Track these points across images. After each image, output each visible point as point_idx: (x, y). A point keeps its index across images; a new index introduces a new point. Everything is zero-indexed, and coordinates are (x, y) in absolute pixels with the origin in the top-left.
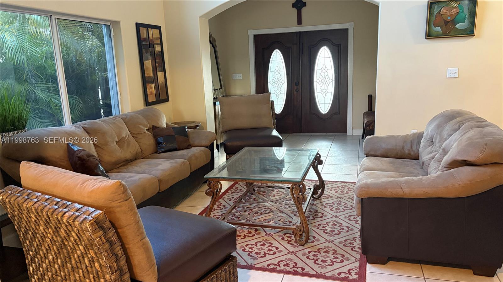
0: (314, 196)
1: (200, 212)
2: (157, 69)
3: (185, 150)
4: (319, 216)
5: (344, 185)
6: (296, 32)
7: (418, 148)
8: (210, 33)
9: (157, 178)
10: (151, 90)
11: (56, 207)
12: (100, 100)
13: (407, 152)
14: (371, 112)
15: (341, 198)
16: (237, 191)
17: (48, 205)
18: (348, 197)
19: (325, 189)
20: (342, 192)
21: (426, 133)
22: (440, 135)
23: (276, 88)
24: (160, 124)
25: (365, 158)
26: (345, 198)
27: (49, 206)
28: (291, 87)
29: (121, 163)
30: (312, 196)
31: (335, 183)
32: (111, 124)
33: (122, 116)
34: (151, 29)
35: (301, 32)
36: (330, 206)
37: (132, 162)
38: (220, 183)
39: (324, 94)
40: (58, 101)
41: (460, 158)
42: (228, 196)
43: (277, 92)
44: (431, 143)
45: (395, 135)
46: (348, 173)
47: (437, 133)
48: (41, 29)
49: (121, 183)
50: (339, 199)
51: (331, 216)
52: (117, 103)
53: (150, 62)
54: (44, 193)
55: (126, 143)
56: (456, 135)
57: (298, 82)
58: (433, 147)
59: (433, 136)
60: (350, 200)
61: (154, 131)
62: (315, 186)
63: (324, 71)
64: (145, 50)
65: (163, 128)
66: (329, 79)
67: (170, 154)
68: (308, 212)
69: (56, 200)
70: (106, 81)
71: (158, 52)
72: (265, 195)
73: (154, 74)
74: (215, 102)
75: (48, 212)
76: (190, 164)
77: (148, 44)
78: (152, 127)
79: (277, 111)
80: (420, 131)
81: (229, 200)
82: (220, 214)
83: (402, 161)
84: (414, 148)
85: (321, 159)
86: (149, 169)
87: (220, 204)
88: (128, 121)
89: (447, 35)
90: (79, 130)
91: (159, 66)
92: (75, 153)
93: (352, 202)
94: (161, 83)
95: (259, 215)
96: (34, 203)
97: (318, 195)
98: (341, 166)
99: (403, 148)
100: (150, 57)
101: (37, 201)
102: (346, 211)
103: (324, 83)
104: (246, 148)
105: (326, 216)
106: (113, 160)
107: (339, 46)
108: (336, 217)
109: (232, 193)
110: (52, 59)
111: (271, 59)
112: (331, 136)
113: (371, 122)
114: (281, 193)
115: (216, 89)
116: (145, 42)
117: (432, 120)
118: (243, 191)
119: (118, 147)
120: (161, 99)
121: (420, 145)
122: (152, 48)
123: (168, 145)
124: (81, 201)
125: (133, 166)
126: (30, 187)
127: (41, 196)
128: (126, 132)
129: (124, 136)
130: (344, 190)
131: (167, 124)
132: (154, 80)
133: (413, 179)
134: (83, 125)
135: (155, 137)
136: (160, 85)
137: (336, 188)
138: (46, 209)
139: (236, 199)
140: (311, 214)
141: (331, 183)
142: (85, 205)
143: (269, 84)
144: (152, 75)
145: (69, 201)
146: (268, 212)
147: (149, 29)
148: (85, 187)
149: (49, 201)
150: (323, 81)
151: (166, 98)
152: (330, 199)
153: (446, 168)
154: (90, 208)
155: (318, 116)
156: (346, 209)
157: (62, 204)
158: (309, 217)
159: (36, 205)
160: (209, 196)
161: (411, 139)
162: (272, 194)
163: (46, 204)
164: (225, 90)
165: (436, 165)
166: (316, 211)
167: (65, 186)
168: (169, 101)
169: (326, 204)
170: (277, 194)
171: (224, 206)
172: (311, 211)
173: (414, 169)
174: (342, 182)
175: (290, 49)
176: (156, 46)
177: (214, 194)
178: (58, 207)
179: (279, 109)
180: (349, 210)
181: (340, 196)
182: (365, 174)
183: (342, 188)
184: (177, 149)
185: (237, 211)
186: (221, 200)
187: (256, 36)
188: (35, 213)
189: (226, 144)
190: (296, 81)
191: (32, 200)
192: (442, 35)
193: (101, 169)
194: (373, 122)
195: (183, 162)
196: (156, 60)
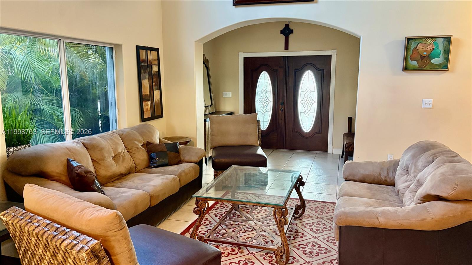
0: (295, 216)
1: (187, 227)
2: (154, 87)
3: (176, 166)
4: (299, 237)
5: (323, 205)
6: (283, 56)
7: (394, 175)
8: (203, 55)
9: (149, 194)
10: (147, 107)
11: (56, 233)
12: (99, 111)
13: (383, 178)
14: (350, 134)
15: (320, 218)
16: (222, 206)
17: (48, 230)
18: (327, 218)
19: (306, 209)
20: (322, 212)
21: (401, 162)
22: (415, 165)
23: (263, 106)
24: (154, 139)
25: (344, 182)
26: (325, 219)
27: (49, 232)
28: (276, 106)
29: (115, 177)
30: (293, 216)
31: (315, 203)
32: (108, 140)
33: (119, 132)
34: (150, 51)
35: (287, 57)
36: (309, 226)
37: (126, 176)
38: (207, 202)
39: (307, 114)
40: (60, 113)
41: (433, 193)
42: (214, 211)
43: (264, 110)
44: (406, 172)
45: (373, 161)
46: (328, 193)
47: (412, 163)
48: (49, 49)
49: (117, 214)
50: (318, 220)
51: (311, 237)
52: (115, 119)
53: (147, 81)
54: (45, 218)
55: (122, 158)
56: (430, 168)
57: (283, 102)
58: (408, 176)
59: (408, 166)
60: (329, 221)
61: (149, 147)
62: (296, 206)
63: (308, 93)
64: (143, 70)
65: (156, 144)
66: (312, 100)
67: (162, 169)
68: (290, 231)
69: (56, 226)
70: (106, 95)
71: (155, 72)
72: (249, 212)
73: (150, 92)
74: (205, 118)
75: (47, 237)
76: (179, 180)
77: (147, 65)
78: (146, 142)
79: (263, 128)
80: (396, 158)
81: (215, 216)
82: (206, 230)
83: (378, 187)
84: (391, 175)
85: (302, 181)
86: (141, 184)
87: (206, 219)
88: (125, 137)
89: (423, 68)
90: (79, 145)
91: (156, 85)
92: (74, 170)
93: (331, 222)
94: (156, 100)
95: (243, 233)
96: (36, 228)
97: (299, 214)
98: (321, 185)
99: (380, 174)
100: (147, 76)
101: (39, 226)
102: (325, 233)
103: (307, 104)
104: (233, 167)
105: (306, 236)
106: (109, 174)
107: (322, 70)
108: (315, 237)
109: (218, 208)
110: (57, 74)
111: (259, 80)
112: (312, 154)
113: (350, 144)
114: (264, 210)
115: (207, 106)
116: (144, 63)
117: (407, 149)
118: (228, 207)
119: (114, 162)
120: (156, 115)
121: (396, 172)
122: (150, 68)
123: (160, 160)
124: (79, 228)
125: (126, 180)
126: (32, 210)
127: (42, 220)
128: (121, 148)
129: (120, 151)
130: (324, 210)
131: (160, 140)
132: (151, 97)
133: (389, 211)
134: (82, 141)
135: (149, 152)
136: (155, 102)
137: (316, 208)
138: (46, 235)
139: (221, 215)
140: (292, 234)
141: (311, 202)
142: (83, 233)
143: (256, 102)
144: (148, 93)
145: (68, 227)
146: (252, 229)
147: (148, 51)
148: (83, 215)
149: (49, 227)
150: (306, 102)
151: (161, 114)
152: (310, 219)
153: (420, 200)
154: (87, 237)
155: (301, 134)
156: (325, 230)
157: (61, 231)
158: (290, 237)
159: (37, 230)
160: (196, 214)
161: (388, 166)
162: (256, 212)
163: (47, 229)
164: (215, 107)
165: (411, 195)
166: (296, 231)
167: (65, 212)
168: (163, 117)
169: (306, 224)
170: (260, 212)
171: (210, 222)
172: (291, 231)
173: (390, 196)
174: (322, 202)
175: (277, 71)
176: (154, 67)
177: (201, 212)
178: (57, 234)
179: (264, 126)
180: (327, 231)
181: (319, 216)
182: (344, 200)
183: (321, 208)
184: (169, 164)
185: (223, 229)
186: (207, 216)
187: (246, 59)
188: (35, 237)
189: (214, 160)
190: (281, 101)
191: (33, 224)
192: (418, 69)
193: (97, 185)
194: (352, 144)
195: (174, 178)
196: (153, 80)
